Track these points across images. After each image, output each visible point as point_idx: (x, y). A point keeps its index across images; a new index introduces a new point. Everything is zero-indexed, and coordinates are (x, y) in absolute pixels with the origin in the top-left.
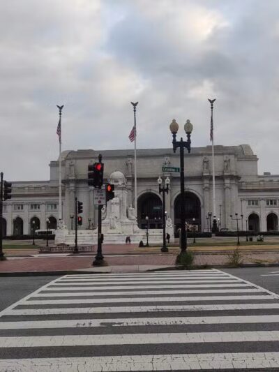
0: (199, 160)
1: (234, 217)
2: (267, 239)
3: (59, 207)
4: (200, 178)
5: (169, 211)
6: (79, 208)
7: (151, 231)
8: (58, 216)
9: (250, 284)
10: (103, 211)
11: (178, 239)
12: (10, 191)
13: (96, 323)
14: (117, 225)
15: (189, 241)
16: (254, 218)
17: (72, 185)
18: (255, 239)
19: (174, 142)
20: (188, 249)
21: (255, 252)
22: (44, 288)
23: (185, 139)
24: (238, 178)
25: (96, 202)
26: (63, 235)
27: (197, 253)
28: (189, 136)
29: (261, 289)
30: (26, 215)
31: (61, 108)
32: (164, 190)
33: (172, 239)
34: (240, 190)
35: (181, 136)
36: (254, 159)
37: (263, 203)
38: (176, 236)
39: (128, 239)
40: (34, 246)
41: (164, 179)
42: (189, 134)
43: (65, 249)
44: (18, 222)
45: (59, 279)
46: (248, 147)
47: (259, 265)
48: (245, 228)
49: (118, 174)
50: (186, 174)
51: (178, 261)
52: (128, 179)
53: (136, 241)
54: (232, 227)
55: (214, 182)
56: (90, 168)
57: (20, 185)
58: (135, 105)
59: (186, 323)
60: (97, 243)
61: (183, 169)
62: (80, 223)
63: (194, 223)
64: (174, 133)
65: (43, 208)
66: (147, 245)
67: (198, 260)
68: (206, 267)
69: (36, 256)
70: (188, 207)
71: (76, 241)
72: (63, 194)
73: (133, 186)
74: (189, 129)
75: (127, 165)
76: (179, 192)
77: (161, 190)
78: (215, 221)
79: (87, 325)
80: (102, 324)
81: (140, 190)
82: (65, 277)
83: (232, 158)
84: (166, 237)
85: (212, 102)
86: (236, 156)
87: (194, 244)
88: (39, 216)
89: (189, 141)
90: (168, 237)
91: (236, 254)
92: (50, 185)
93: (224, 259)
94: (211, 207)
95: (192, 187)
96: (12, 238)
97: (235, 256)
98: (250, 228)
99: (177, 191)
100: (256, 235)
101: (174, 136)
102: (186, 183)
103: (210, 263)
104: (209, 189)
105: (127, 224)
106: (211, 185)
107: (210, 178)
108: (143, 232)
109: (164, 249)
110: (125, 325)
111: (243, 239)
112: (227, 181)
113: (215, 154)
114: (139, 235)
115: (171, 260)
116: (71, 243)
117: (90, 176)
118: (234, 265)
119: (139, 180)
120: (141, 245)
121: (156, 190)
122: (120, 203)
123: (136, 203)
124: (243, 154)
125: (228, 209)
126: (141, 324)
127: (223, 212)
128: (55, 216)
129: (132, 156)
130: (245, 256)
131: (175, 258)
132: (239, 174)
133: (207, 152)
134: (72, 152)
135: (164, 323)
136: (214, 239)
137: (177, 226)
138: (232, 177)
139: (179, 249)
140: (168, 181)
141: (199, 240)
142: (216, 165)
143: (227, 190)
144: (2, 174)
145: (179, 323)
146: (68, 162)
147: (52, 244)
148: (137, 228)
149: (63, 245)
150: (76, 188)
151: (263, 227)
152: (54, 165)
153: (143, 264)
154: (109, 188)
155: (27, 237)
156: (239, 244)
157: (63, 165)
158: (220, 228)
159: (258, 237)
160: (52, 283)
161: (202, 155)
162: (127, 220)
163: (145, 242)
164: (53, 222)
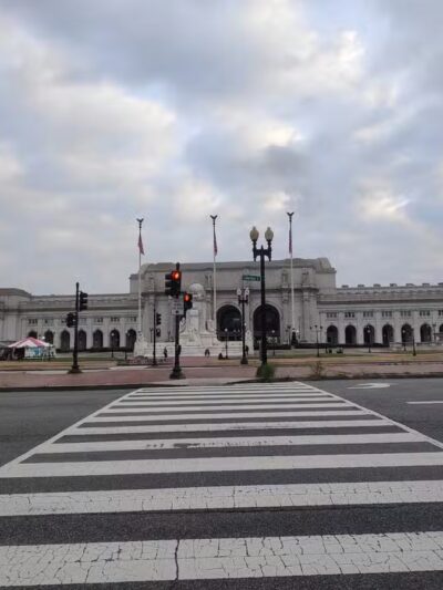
0: (278, 273)
1: (314, 329)
2: (347, 351)
3: (139, 319)
4: (279, 290)
5: (248, 323)
6: (158, 319)
7: (230, 343)
8: (138, 328)
9: (337, 398)
10: (181, 323)
11: (258, 352)
12: (86, 302)
13: (169, 444)
14: (196, 338)
15: (269, 353)
16: (332, 331)
17: (152, 298)
18: (334, 351)
19: (255, 250)
20: (269, 360)
21: (336, 364)
22: (115, 403)
23: (266, 247)
24: (316, 290)
25: (174, 312)
26: (143, 347)
27: (278, 365)
28: (269, 244)
29: (349, 404)
30: (106, 328)
31: (141, 221)
32: (243, 301)
33: (251, 351)
34: (319, 303)
35: (262, 243)
36: (332, 272)
37: (341, 315)
38: (256, 348)
39: (207, 352)
40: (112, 359)
41: (243, 290)
42: (269, 241)
43: (143, 362)
44: (98, 335)
45: (133, 393)
46: (326, 260)
47: (342, 377)
48: (324, 340)
49: (197, 287)
50: (267, 287)
51: (259, 374)
52: (208, 292)
53: (214, 354)
54: (311, 338)
55: (293, 294)
56: (167, 277)
57: (99, 298)
58: (214, 218)
59: (271, 444)
60: (174, 356)
61: (263, 278)
62: (158, 334)
63: (273, 336)
64: (255, 241)
65: (122, 321)
66: (227, 358)
67: (279, 373)
68: (287, 379)
69: (113, 369)
70: (267, 320)
71: (154, 354)
72: (143, 307)
73: (212, 299)
74: (269, 237)
75: (207, 277)
76: (260, 304)
77: (240, 301)
78: (294, 333)
79: (158, 447)
80: (176, 445)
81: (219, 303)
82: (140, 390)
83: (310, 271)
84: (245, 349)
85: (290, 215)
86: (314, 268)
87: (274, 356)
88: (118, 328)
89: (270, 249)
90: (247, 349)
91: (319, 366)
92: (129, 298)
93: (307, 371)
94: (290, 319)
95: (272, 300)
96: (92, 350)
97: (318, 367)
98: (329, 339)
99: (257, 303)
100: (335, 347)
101: (255, 244)
102: (266, 295)
103: (292, 376)
104: (288, 302)
105: (206, 336)
106: (290, 297)
107: (289, 291)
108: (223, 344)
109: (244, 361)
110: (201, 446)
111: (322, 351)
112: (306, 294)
113: (295, 267)
114: (218, 347)
115: (252, 373)
116: (150, 355)
117: (167, 285)
118: (317, 378)
119: (219, 292)
120: (221, 357)
121: (235, 303)
122: (200, 315)
123: (215, 316)
124: (322, 268)
125: (307, 322)
126: (220, 446)
127: (303, 325)
128: (135, 328)
129: (212, 269)
130: (327, 368)
131: (255, 370)
132: (318, 287)
133: (286, 264)
134: (151, 266)
135: (246, 444)
136: (294, 351)
137: (256, 338)
138: (310, 290)
139: (259, 362)
140: (247, 292)
141: (279, 352)
142: (295, 277)
143: (306, 303)
144: (78, 285)
145: (263, 444)
146: (148, 276)
147: (130, 357)
148: (216, 340)
149: (142, 357)
150: (155, 300)
151: (342, 339)
152: (133, 278)
153: (222, 376)
154: (187, 298)
155: (106, 350)
156: (318, 356)
157: (143, 278)
158: (299, 340)
159: (338, 349)
160: (125, 397)
161: (281, 268)
162: (206, 332)
163: (224, 355)
164: (132, 335)
